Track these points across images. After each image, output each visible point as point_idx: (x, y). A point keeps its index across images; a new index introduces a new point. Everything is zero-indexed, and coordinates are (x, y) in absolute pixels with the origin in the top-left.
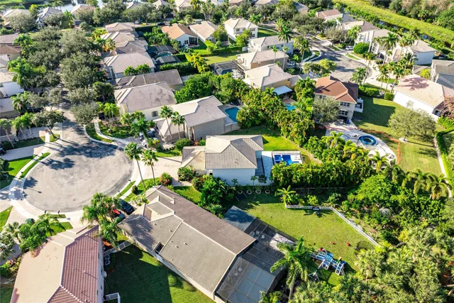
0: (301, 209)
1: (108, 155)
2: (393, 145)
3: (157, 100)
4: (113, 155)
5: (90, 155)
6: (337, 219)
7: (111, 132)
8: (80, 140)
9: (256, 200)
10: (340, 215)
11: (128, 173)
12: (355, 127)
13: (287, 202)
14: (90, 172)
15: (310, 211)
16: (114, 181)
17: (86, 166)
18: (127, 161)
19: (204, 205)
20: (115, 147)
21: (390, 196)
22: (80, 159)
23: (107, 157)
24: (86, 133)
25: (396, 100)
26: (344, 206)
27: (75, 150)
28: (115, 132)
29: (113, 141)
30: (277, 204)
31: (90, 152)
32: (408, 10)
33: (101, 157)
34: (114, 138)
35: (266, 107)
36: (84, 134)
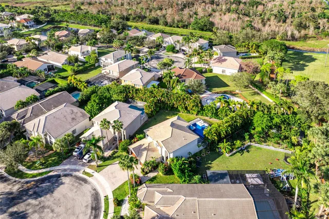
0: (236, 152)
1: (58, 186)
2: (237, 95)
3: (73, 119)
4: (62, 183)
5: (37, 195)
6: (258, 149)
7: (42, 164)
8: (10, 187)
9: (207, 161)
10: (257, 145)
11: (93, 192)
12: (210, 93)
13: (227, 152)
14: (52, 211)
15: (241, 151)
16: (87, 206)
17: (43, 207)
18: (83, 183)
19: (190, 181)
20: (59, 176)
21: (272, 122)
22: (29, 205)
23: (59, 188)
24: (10, 177)
25: (214, 72)
26: (256, 138)
27: (13, 199)
28: (45, 163)
29: (51, 171)
30: (221, 157)
31: (35, 193)
32: (172, 24)
33: (52, 192)
34: (48, 169)
35: (162, 96)
36: (9, 180)
